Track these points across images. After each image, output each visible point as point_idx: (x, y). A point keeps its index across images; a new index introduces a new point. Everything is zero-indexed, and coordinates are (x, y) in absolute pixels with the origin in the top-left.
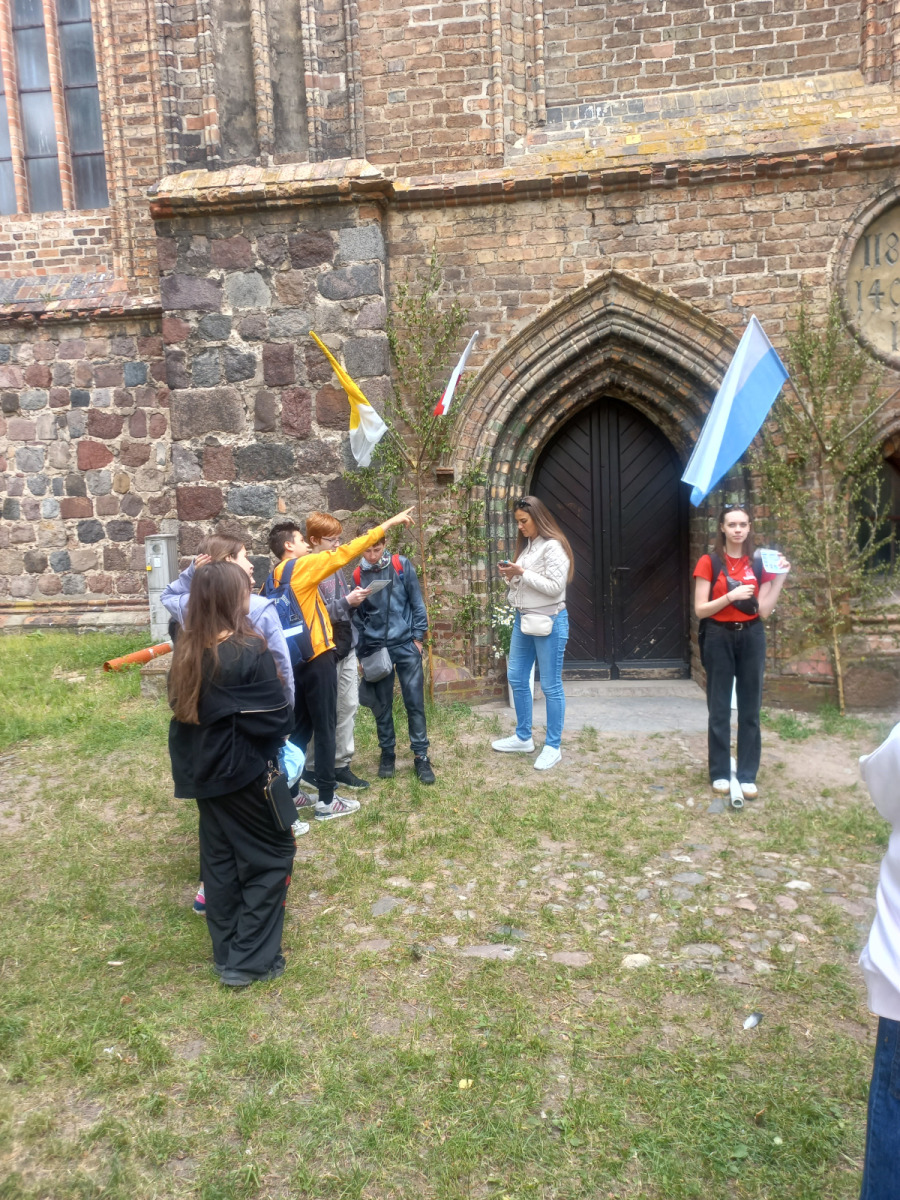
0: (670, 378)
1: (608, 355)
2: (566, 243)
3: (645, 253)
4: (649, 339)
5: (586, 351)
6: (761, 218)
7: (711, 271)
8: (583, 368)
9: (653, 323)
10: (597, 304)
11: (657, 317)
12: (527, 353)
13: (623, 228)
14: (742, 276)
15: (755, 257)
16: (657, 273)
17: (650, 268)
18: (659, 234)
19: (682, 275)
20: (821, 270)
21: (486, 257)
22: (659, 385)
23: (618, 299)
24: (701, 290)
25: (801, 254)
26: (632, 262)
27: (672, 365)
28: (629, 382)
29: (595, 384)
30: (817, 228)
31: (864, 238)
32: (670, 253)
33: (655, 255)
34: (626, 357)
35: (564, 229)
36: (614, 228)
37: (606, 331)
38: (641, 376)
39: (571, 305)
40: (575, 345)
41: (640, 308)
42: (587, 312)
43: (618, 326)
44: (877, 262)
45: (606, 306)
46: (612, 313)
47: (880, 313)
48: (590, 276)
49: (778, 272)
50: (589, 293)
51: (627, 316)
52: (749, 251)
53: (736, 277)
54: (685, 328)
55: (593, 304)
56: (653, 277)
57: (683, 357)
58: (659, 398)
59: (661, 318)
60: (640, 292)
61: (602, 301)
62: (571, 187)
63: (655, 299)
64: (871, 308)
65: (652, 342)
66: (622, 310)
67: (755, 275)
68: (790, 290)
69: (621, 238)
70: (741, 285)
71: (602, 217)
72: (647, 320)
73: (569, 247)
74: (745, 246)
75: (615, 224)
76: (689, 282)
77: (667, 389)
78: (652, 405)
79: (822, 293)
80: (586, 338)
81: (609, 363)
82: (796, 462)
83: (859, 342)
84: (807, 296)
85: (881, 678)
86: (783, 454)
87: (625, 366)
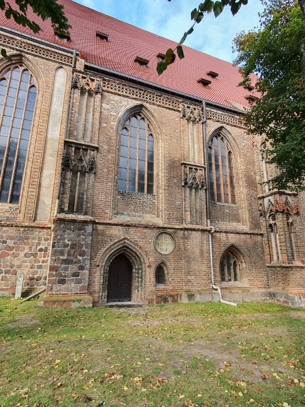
0: (132, 253)
1: (124, 248)
4: (130, 247)
5: (121, 248)
6: (145, 233)
7: (139, 238)
8: (120, 250)
10: (123, 241)
12: (113, 247)
13: (127, 231)
19: (135, 239)
21: (108, 232)
22: (130, 253)
23: (126, 241)
24: (137, 241)
26: (128, 236)
27: (133, 251)
28: (126, 252)
29: (121, 253)
30: (152, 235)
31: (157, 237)
35: (119, 230)
37: (124, 245)
38: (128, 252)
39: (120, 241)
40: (119, 247)
41: (129, 243)
43: (126, 244)
48: (122, 237)
52: (143, 237)
56: (131, 238)
57: (134, 250)
58: (130, 255)
59: (131, 244)
60: (129, 240)
62: (121, 225)
63: (131, 242)
67: (144, 240)
68: (148, 242)
71: (125, 229)
77: (132, 254)
78: (129, 256)
79: (152, 243)
80: (121, 246)
81: (124, 250)
82: (149, 266)
83: (156, 250)
84: (150, 243)
85: (160, 299)
86: (147, 265)
87: (126, 250)
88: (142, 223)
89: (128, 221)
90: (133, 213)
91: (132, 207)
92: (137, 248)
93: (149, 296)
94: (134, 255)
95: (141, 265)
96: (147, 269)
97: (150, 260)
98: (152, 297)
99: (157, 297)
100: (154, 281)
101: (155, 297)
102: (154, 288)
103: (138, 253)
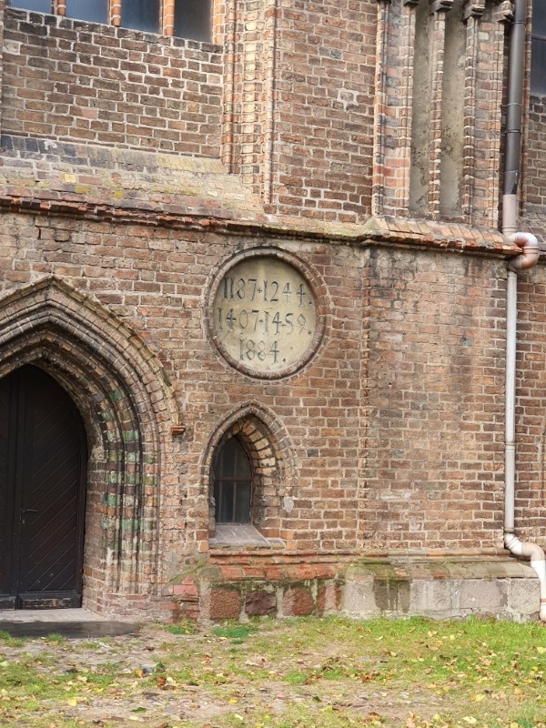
0: (90, 361)
1: (44, 337)
2: (18, 248)
3: (77, 266)
4: (78, 330)
5: (29, 332)
6: (160, 255)
7: (123, 286)
8: (24, 345)
9: (81, 319)
10: (40, 298)
11: (84, 315)
13: (62, 245)
14: (144, 294)
15: (154, 281)
16: (85, 282)
17: (79, 278)
18: (88, 254)
19: (103, 286)
20: (197, 297)
22: (79, 364)
23: (56, 297)
24: (116, 299)
25: (185, 285)
26: (67, 271)
27: (91, 351)
28: (56, 359)
29: (29, 359)
30: (195, 267)
31: (225, 279)
32: (95, 268)
33: (84, 268)
34: (58, 340)
35: (17, 237)
36: (56, 243)
37: (46, 319)
38: (66, 355)
39: (20, 296)
40: (21, 327)
41: (73, 305)
42: (32, 304)
43: (55, 316)
44: (232, 296)
45: (46, 300)
46: (50, 306)
47: (233, 333)
48: (36, 277)
49: (169, 295)
50: (35, 289)
51: (61, 310)
52: (148, 277)
53: (140, 294)
54: (103, 325)
55: (36, 298)
56: (82, 284)
57: (101, 347)
58: (79, 374)
59: (86, 315)
60: (73, 295)
61: (43, 296)
62: (30, 209)
63: (83, 302)
64: (229, 328)
65: (80, 333)
66: (58, 305)
67: (154, 294)
68: (177, 308)
69: (60, 251)
70: (144, 300)
71: (47, 234)
72: (76, 316)
73: (20, 251)
74: (148, 272)
75: (56, 241)
76: (108, 292)
77: (86, 368)
78: (72, 378)
79: (198, 314)
80: (29, 323)
81: (44, 343)
82: (177, 434)
83: (221, 352)
84: (188, 315)
85: (229, 597)
86: (168, 426)
87: (55, 347)
88: (144, 200)
89: (69, 189)
90: (98, 146)
91: (91, 113)
92: (116, 337)
93: (174, 581)
94: (100, 371)
95: (137, 423)
96: (170, 447)
97: (185, 401)
98: (192, 590)
99: (220, 587)
100: (205, 508)
101: (205, 589)
102: (201, 545)
103: (118, 362)
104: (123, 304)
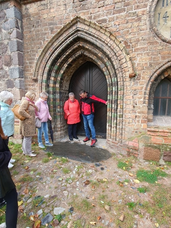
0: (96, 51)
3: (88, 10)
7: (109, 13)
11: (91, 31)
12: (56, 44)
17: (89, 15)
18: (92, 3)
20: (145, 9)
24: (104, 21)
25: (138, 4)
26: (84, 13)
29: (77, 54)
32: (95, 9)
33: (91, 10)
34: (84, 45)
35: (65, 5)
36: (80, 2)
40: (68, 41)
41: (86, 28)
42: (71, 31)
43: (79, 34)
44: (167, 5)
47: (166, 24)
49: (130, 12)
50: (71, 24)
52: (120, 6)
53: (115, 15)
54: (98, 33)
56: (90, 18)
60: (86, 23)
61: (75, 27)
66: (81, 29)
67: (122, 14)
68: (133, 18)
69: (81, 6)
70: (117, 18)
72: (88, 32)
73: (67, 10)
74: (120, 3)
76: (101, 19)
77: (96, 55)
79: (145, 17)
84: (139, 19)
92: (104, 37)
94: (100, 55)
96: (129, 84)
100: (146, 110)
101: (141, 146)
102: (144, 126)
104: (108, 22)
